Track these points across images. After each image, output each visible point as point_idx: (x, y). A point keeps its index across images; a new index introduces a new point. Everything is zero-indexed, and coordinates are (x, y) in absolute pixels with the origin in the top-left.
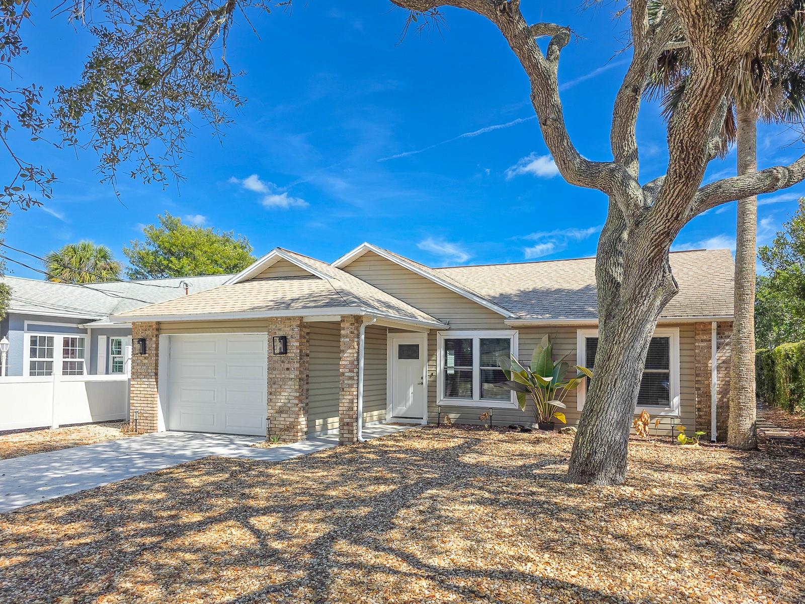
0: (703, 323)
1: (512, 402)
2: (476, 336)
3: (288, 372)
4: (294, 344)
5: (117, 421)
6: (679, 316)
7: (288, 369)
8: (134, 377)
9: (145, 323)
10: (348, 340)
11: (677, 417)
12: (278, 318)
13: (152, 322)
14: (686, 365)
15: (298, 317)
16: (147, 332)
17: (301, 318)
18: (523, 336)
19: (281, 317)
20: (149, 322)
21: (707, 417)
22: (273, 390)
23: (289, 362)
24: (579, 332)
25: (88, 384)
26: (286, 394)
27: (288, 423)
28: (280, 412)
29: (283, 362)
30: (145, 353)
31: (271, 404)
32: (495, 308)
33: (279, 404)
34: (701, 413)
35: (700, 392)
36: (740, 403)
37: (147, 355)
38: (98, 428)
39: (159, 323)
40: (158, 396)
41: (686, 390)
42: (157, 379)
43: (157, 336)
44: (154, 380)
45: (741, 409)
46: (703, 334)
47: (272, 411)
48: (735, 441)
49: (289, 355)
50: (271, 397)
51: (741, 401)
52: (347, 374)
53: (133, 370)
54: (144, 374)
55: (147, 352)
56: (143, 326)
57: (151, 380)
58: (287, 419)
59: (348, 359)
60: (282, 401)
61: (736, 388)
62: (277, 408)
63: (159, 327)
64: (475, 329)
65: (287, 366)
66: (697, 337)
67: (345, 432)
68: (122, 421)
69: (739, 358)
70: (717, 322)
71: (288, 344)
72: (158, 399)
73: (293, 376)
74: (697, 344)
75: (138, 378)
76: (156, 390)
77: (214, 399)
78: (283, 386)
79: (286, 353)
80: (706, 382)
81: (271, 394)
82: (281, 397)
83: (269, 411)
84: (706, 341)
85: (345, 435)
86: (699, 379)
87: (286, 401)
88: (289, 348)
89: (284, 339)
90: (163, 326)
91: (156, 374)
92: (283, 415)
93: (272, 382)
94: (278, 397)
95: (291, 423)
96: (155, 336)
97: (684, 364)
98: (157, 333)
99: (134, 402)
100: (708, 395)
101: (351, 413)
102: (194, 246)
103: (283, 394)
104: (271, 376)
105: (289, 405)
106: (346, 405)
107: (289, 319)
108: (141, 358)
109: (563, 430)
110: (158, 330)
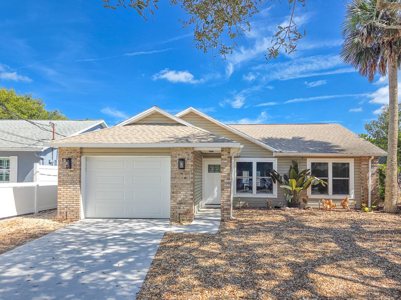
0: (365, 157)
1: (274, 194)
2: (255, 161)
3: (185, 180)
4: (189, 163)
5: (30, 214)
6: (358, 153)
7: (185, 178)
8: (60, 184)
9: (70, 148)
10: (226, 161)
11: (352, 200)
12: (178, 147)
13: (77, 148)
14: (357, 176)
15: (191, 147)
16: (72, 154)
17: (193, 148)
18: (280, 161)
19: (180, 148)
20: (74, 148)
21: (366, 199)
22: (175, 190)
23: (186, 174)
24: (308, 159)
25: (15, 189)
26: (184, 193)
27: (186, 210)
28: (180, 203)
29: (182, 174)
30: (71, 168)
31: (174, 199)
32: (268, 147)
33: (180, 199)
34: (364, 198)
35: (363, 188)
36: (392, 192)
37: (72, 169)
38: (26, 220)
39: (81, 148)
40: (81, 196)
41: (356, 187)
42: (80, 185)
43: (80, 157)
44: (79, 186)
45: (392, 195)
46: (365, 162)
47: (174, 203)
48: (390, 209)
49: (186, 170)
50: (173, 195)
51: (393, 192)
52: (225, 181)
53: (60, 179)
54: (70, 182)
55: (72, 167)
56: (68, 150)
57: (76, 186)
58: (185, 208)
59: (227, 172)
60: (181, 197)
61: (390, 186)
62: (178, 201)
63: (81, 151)
64: (254, 157)
65: (184, 176)
66: (362, 163)
67: (225, 214)
68: (32, 214)
69: (392, 173)
70: (374, 156)
71: (185, 163)
72: (81, 198)
73: (189, 182)
74: (362, 166)
75: (64, 184)
76: (80, 192)
77: (123, 197)
78: (182, 188)
79: (184, 169)
80: (366, 184)
81: (173, 193)
82: (181, 195)
83: (172, 203)
84: (366, 165)
85: (225, 216)
86: (363, 182)
87: (184, 197)
88: (186, 165)
89: (183, 160)
90: (84, 151)
91: (80, 182)
92: (182, 205)
93: (173, 186)
94: (179, 195)
95: (188, 210)
96: (79, 156)
97: (356, 175)
98: (80, 155)
99: (61, 200)
100: (367, 189)
101: (229, 203)
102: (7, 100)
103: (182, 192)
104: (173, 182)
105: (186, 199)
106: (225, 198)
107: (186, 148)
108: (67, 171)
109: (306, 208)
110: (81, 153)
